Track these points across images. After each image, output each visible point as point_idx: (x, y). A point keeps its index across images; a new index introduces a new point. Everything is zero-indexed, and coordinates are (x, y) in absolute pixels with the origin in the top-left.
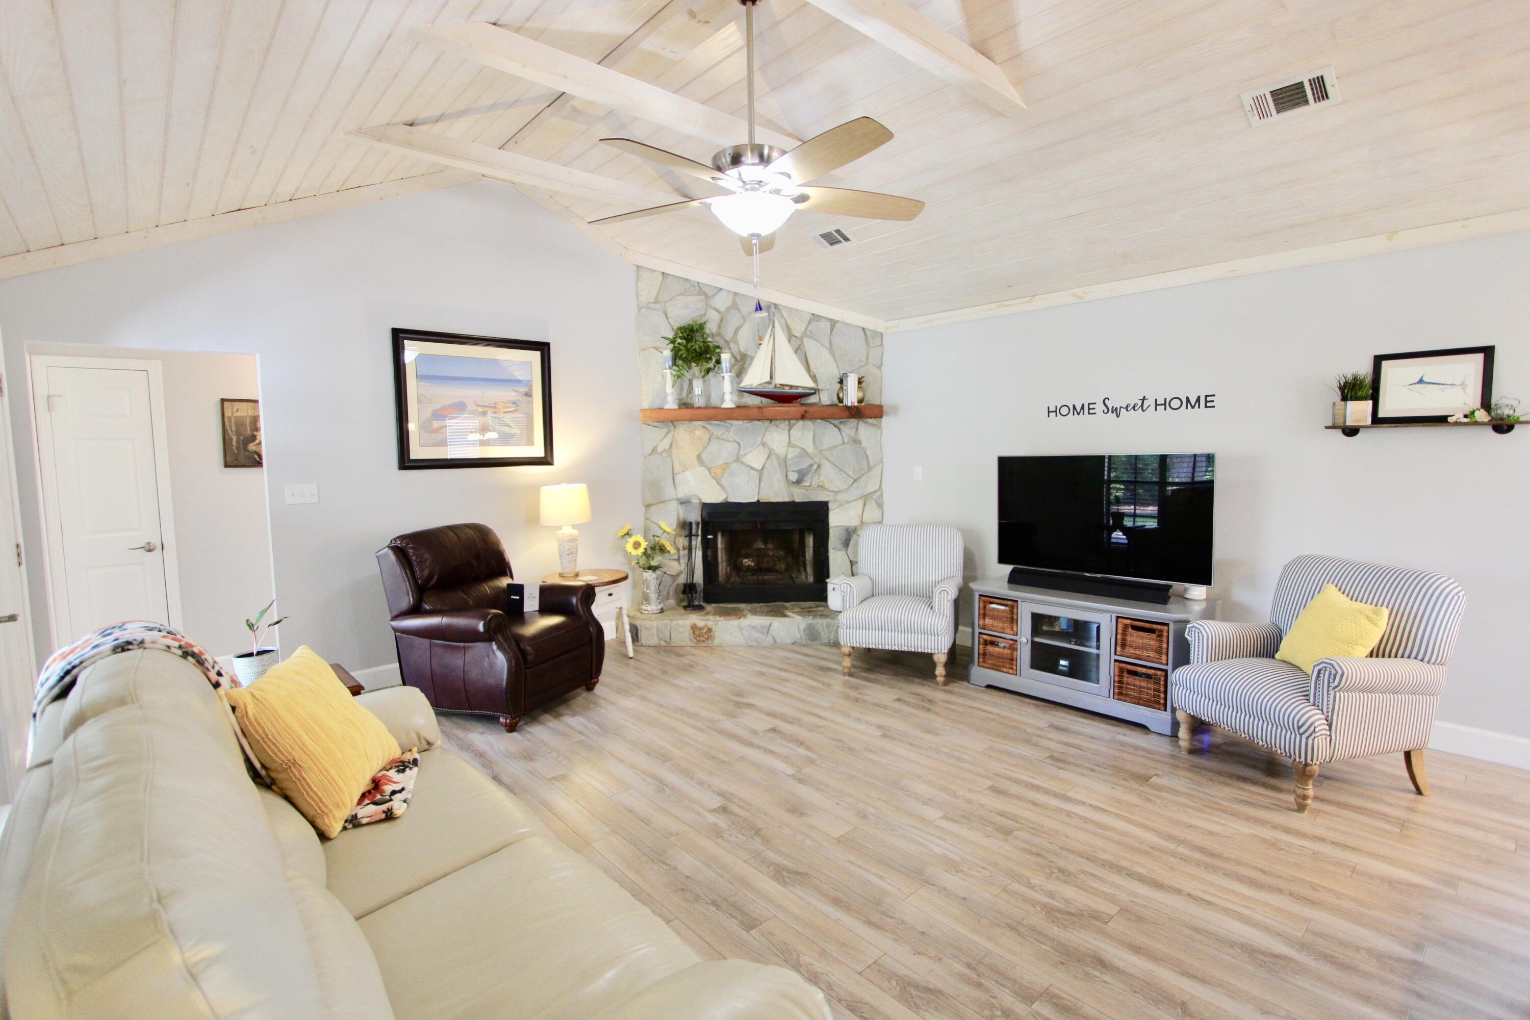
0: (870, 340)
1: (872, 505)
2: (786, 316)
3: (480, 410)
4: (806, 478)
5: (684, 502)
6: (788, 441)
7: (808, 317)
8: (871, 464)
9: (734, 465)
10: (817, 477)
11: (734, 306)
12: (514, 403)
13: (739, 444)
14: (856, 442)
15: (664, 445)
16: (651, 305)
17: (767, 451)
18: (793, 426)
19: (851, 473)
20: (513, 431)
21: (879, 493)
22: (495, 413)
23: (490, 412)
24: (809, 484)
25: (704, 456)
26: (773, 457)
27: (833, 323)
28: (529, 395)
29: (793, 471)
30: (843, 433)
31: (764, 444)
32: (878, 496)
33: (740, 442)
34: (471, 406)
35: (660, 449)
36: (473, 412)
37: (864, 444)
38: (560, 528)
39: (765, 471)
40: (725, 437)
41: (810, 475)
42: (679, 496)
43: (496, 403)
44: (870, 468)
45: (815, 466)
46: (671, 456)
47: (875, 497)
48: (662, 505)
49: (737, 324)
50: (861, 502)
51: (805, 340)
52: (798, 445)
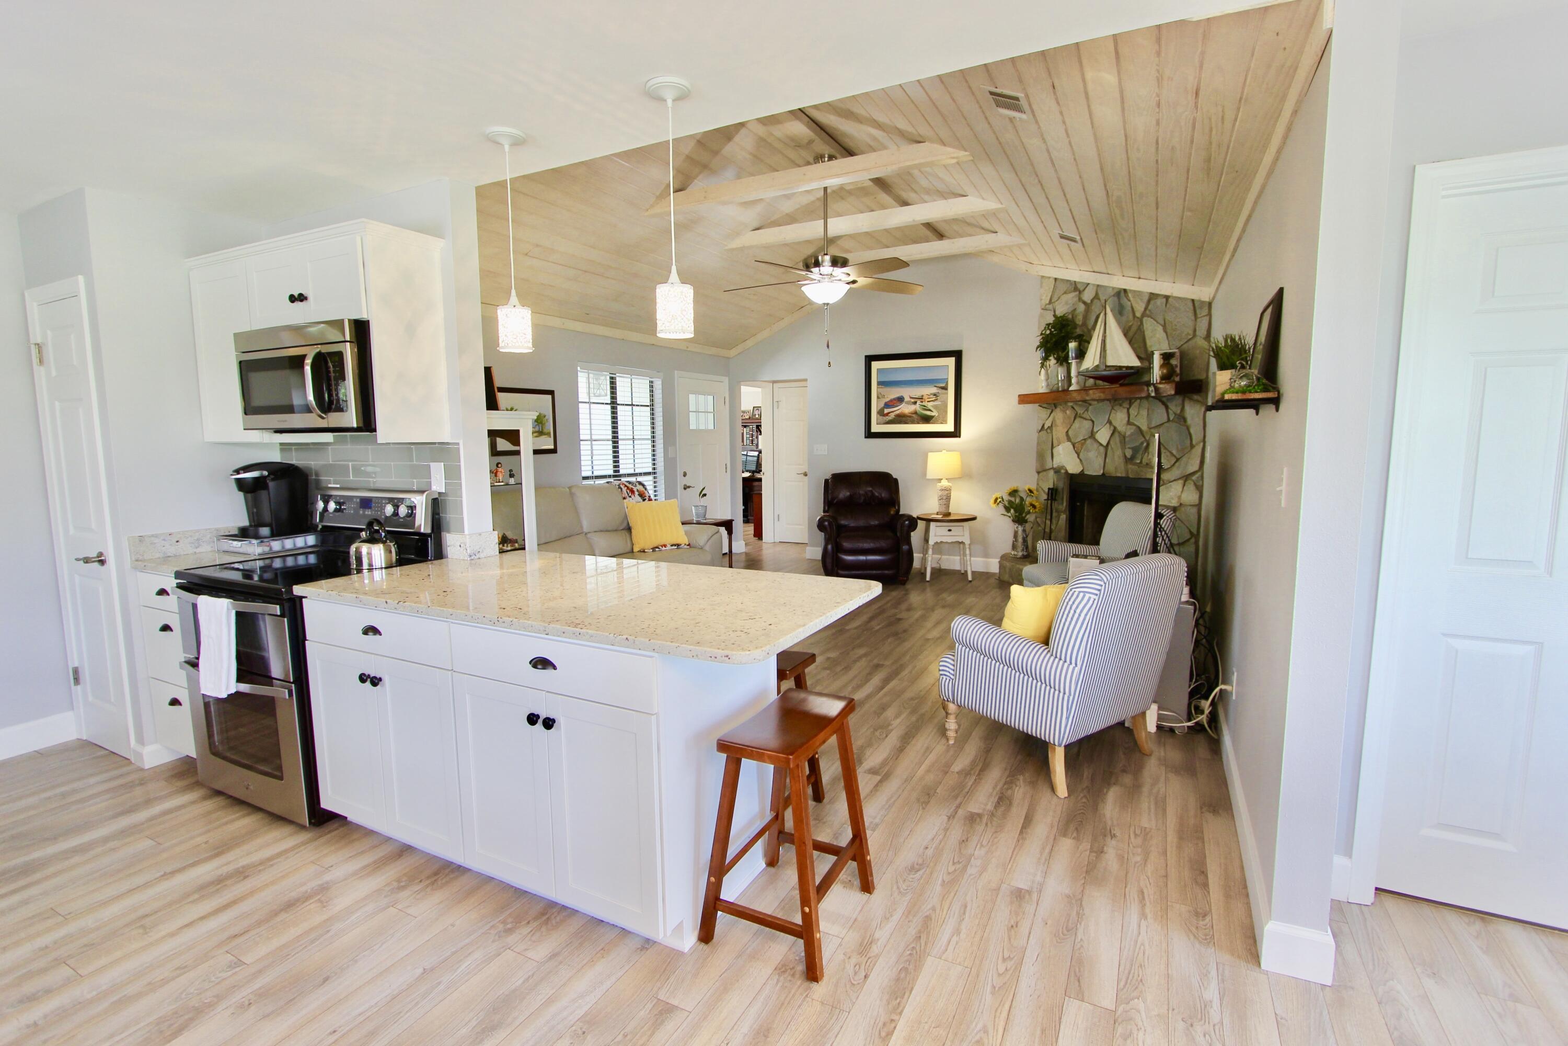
0: (1198, 311)
1: (1190, 486)
2: (1131, 299)
3: (913, 400)
4: (1138, 455)
5: (1057, 471)
6: (1127, 419)
7: (1146, 298)
8: (1194, 443)
9: (1089, 441)
10: (1146, 454)
11: (1097, 297)
12: (935, 395)
13: (1093, 422)
14: (1181, 419)
15: (1048, 424)
16: (1047, 306)
17: (1112, 428)
18: (1133, 403)
19: (1174, 452)
20: (933, 414)
21: (1199, 474)
22: (922, 402)
23: (919, 402)
24: (1138, 461)
25: (1070, 433)
26: (1116, 435)
27: (1167, 298)
28: (945, 388)
29: (1129, 448)
30: (1169, 410)
31: (1110, 422)
32: (1198, 478)
33: (1094, 419)
34: (907, 399)
35: (1046, 427)
36: (908, 403)
37: (1189, 421)
38: (940, 480)
39: (1110, 447)
40: (1084, 416)
41: (1141, 452)
42: (1055, 466)
43: (922, 396)
44: (1192, 446)
45: (1145, 444)
46: (1052, 432)
47: (1194, 478)
48: (1045, 473)
49: (1098, 313)
50: (1181, 482)
51: (1145, 319)
52: (1136, 423)
